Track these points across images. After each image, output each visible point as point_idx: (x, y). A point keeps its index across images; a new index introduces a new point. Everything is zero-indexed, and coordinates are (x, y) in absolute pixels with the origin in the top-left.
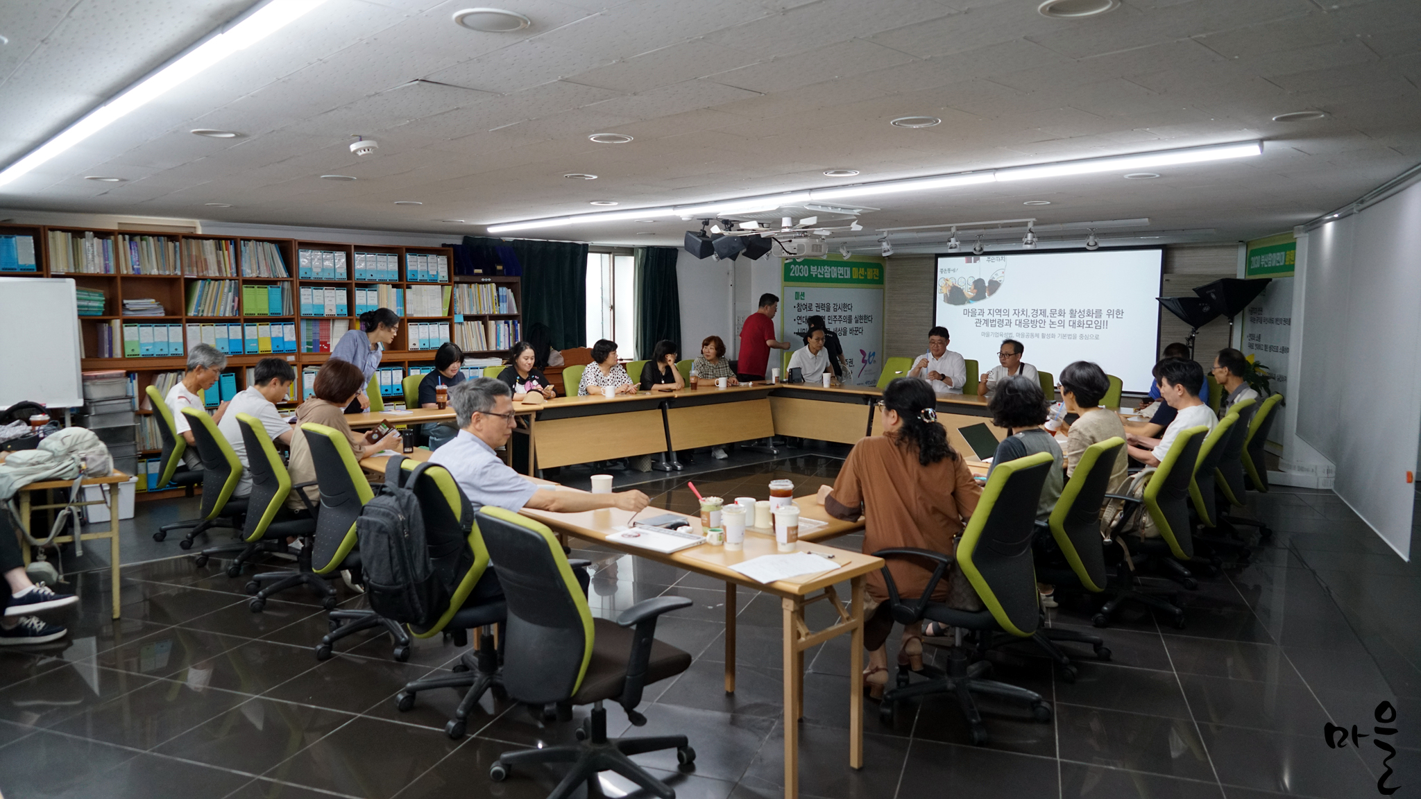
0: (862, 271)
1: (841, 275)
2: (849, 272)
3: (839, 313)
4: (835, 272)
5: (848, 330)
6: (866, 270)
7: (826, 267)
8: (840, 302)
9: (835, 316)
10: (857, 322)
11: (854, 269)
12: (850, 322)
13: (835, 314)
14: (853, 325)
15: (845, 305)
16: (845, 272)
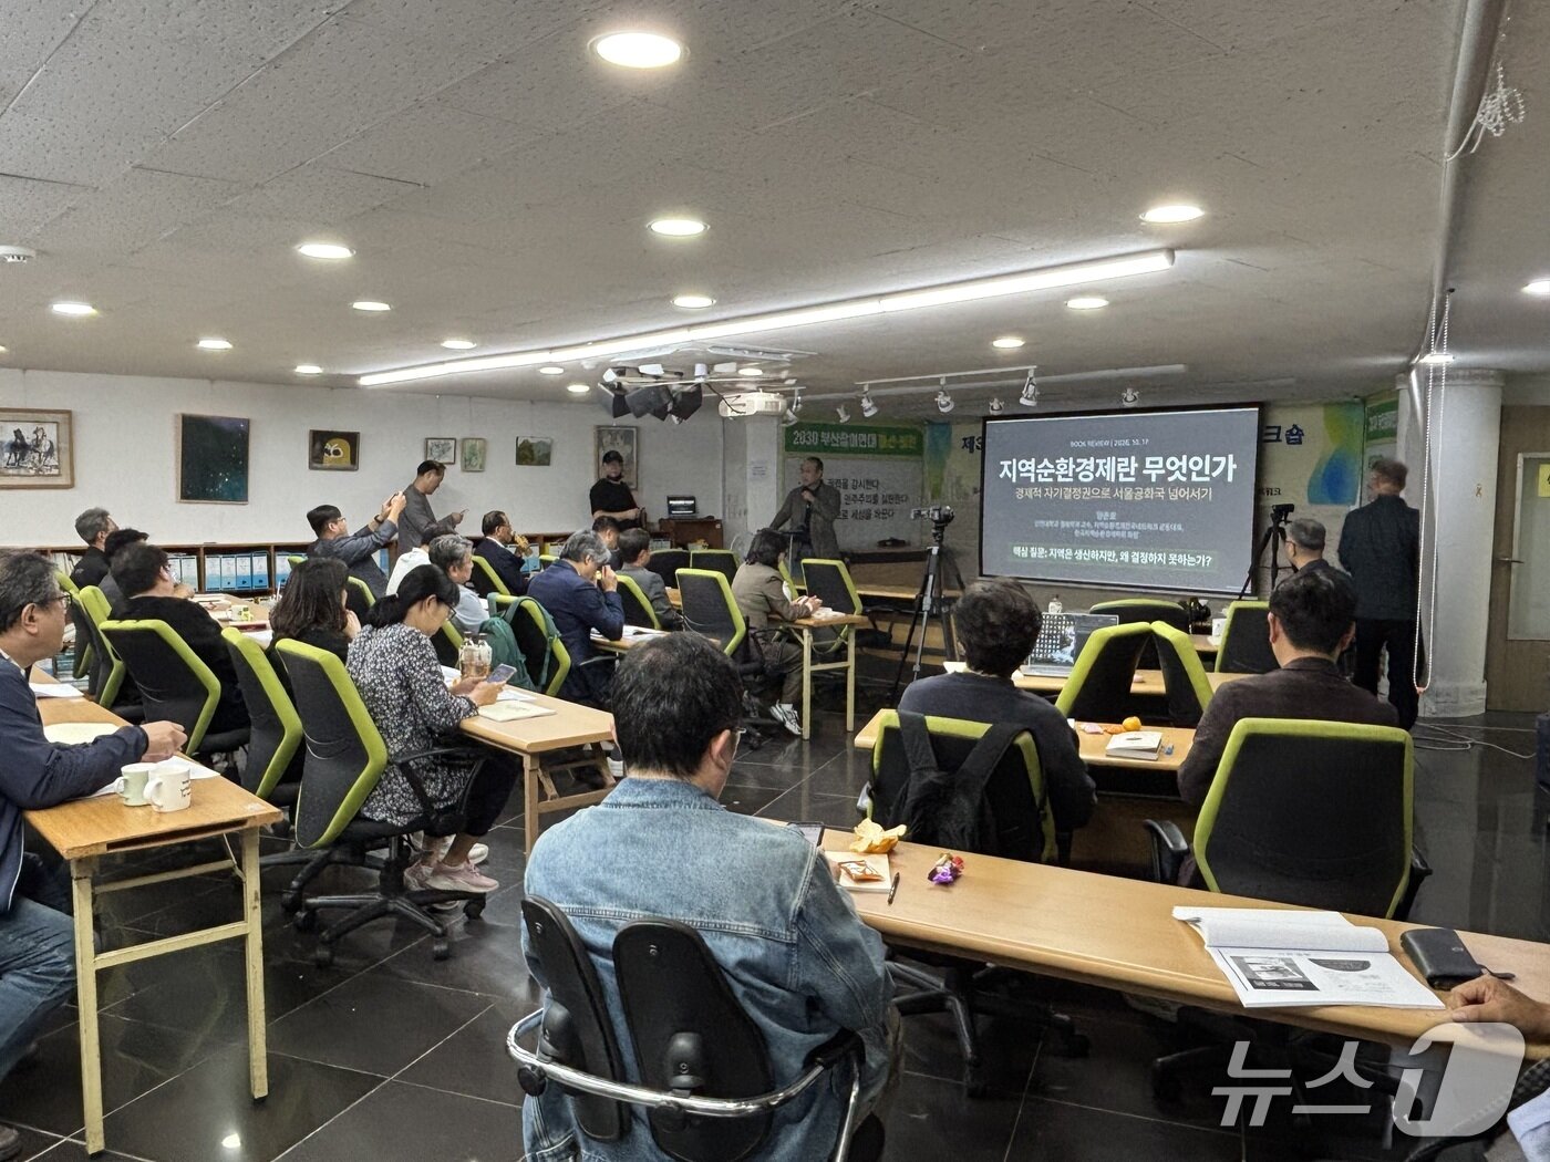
0: (893, 438)
1: (863, 443)
2: (874, 439)
3: (860, 491)
4: (856, 440)
5: (873, 512)
6: (898, 438)
7: (843, 434)
8: (861, 478)
9: (855, 496)
10: (885, 502)
11: (880, 436)
12: (876, 502)
13: (854, 492)
14: (880, 506)
15: (869, 482)
16: (870, 440)
